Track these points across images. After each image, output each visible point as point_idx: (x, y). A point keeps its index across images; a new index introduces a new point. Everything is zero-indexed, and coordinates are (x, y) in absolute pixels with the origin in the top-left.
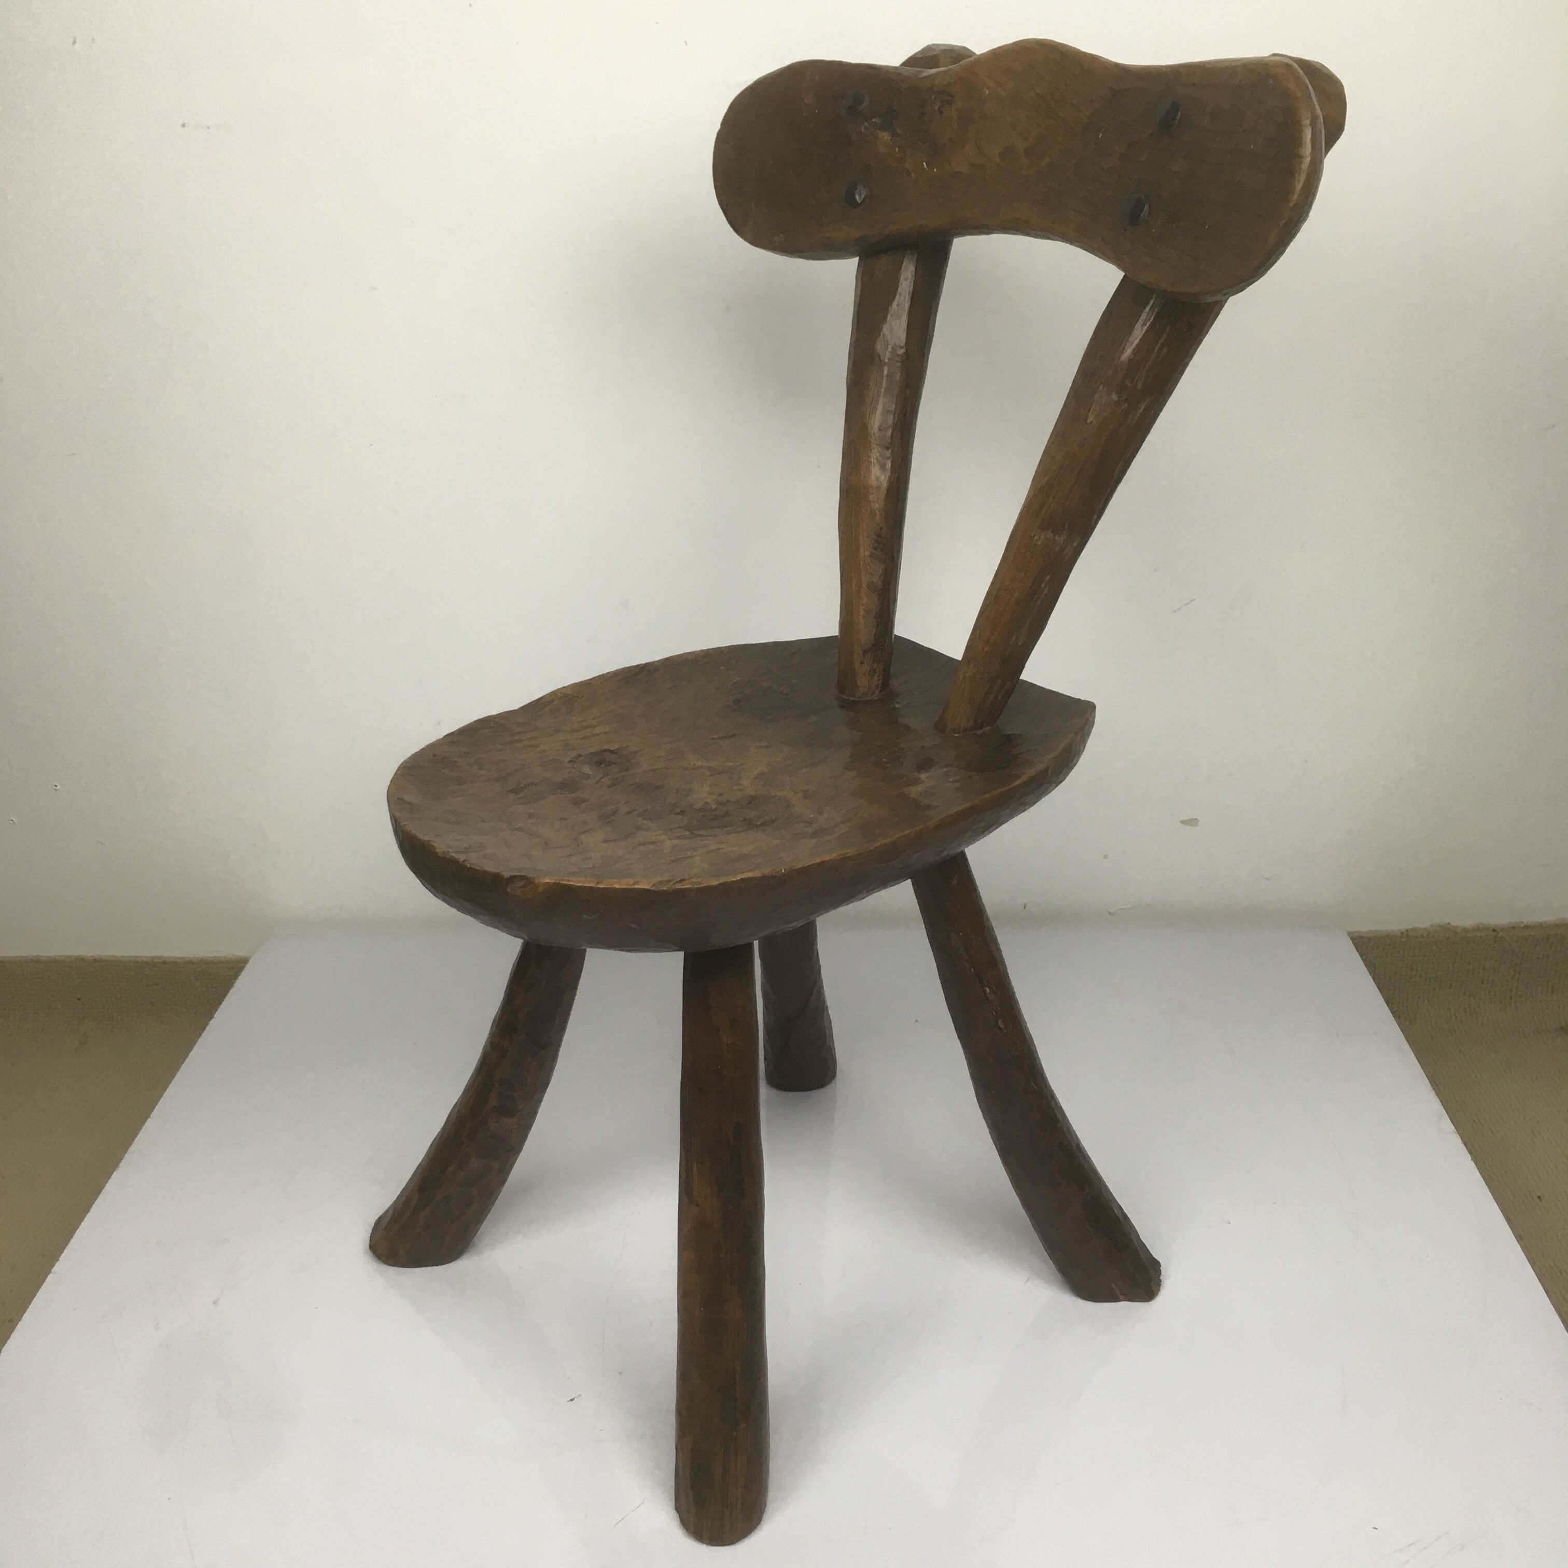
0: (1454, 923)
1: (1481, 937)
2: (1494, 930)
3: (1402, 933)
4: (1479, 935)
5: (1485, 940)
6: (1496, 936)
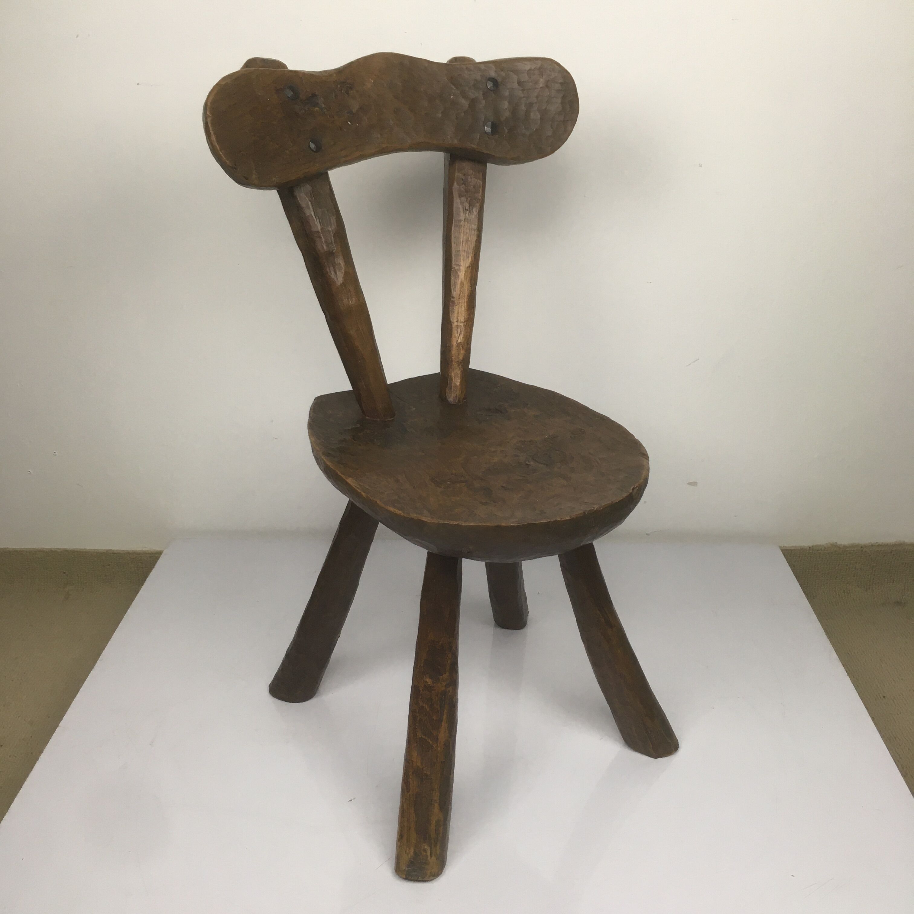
1: (854, 551)
2: (861, 547)
4: (853, 549)
5: (856, 553)
6: (862, 550)
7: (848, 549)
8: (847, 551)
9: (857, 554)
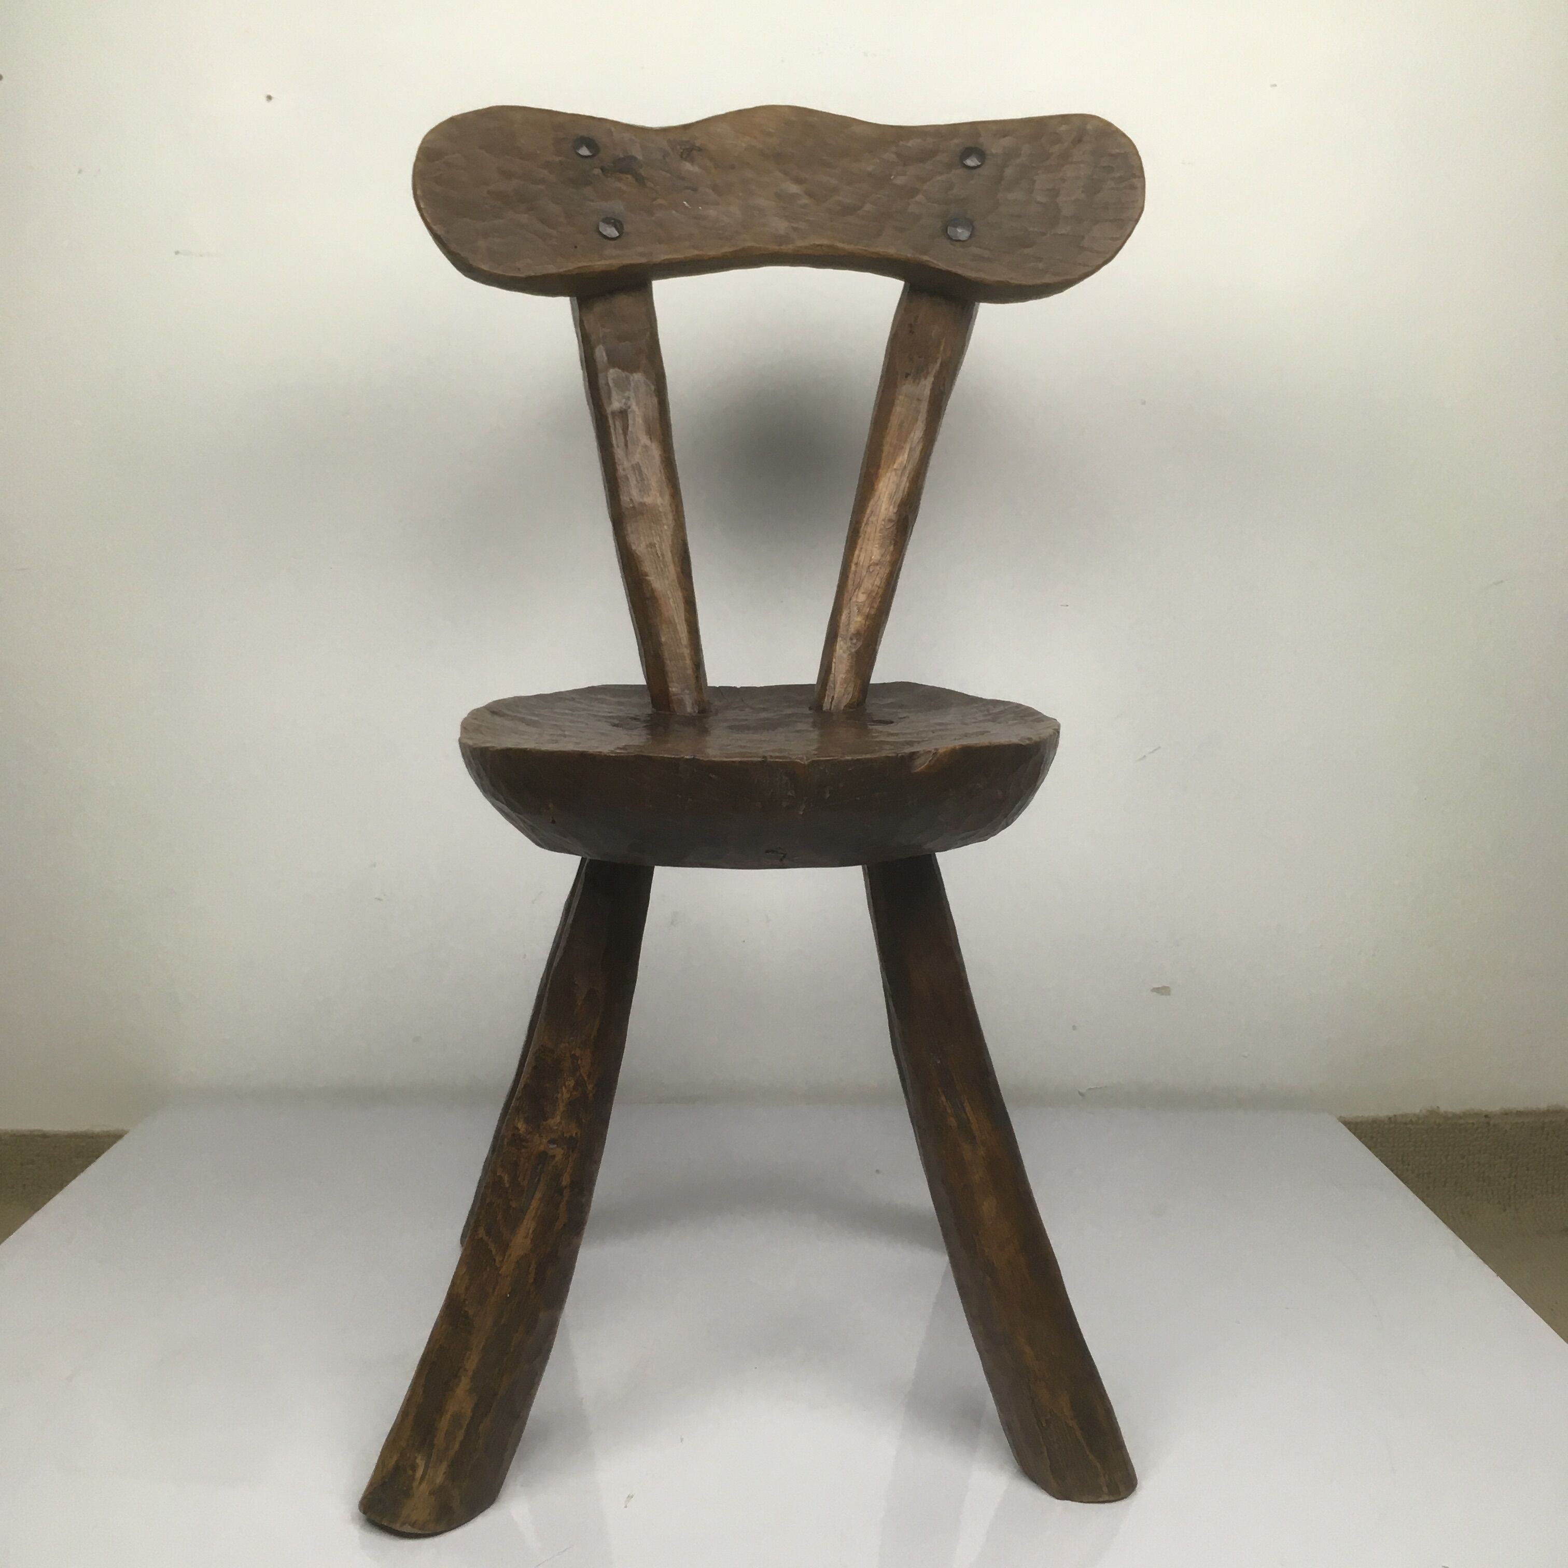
0: (1443, 1109)
1: (1473, 1124)
2: (1486, 1116)
3: (1390, 1118)
4: (1471, 1121)
5: (1477, 1129)
6: (1488, 1123)
7: (1462, 1121)
8: (1461, 1125)
9: (1479, 1130)
